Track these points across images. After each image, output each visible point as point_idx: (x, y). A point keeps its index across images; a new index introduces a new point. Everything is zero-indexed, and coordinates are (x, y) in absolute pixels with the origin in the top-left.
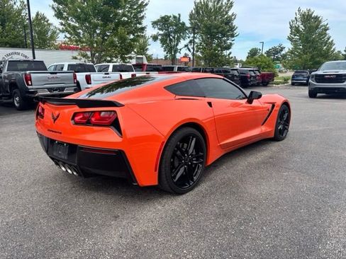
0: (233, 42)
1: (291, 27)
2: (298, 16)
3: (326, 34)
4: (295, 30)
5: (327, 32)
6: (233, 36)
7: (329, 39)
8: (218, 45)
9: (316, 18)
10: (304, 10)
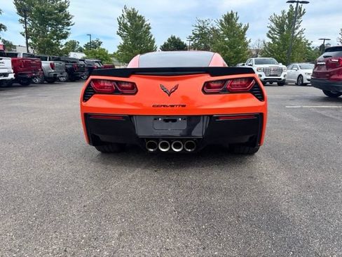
0: (69, 31)
1: (120, 23)
2: (125, 14)
3: (149, 33)
4: (123, 27)
5: (150, 30)
6: (68, 24)
7: (151, 37)
8: (54, 33)
9: (140, 18)
10: (129, 9)
